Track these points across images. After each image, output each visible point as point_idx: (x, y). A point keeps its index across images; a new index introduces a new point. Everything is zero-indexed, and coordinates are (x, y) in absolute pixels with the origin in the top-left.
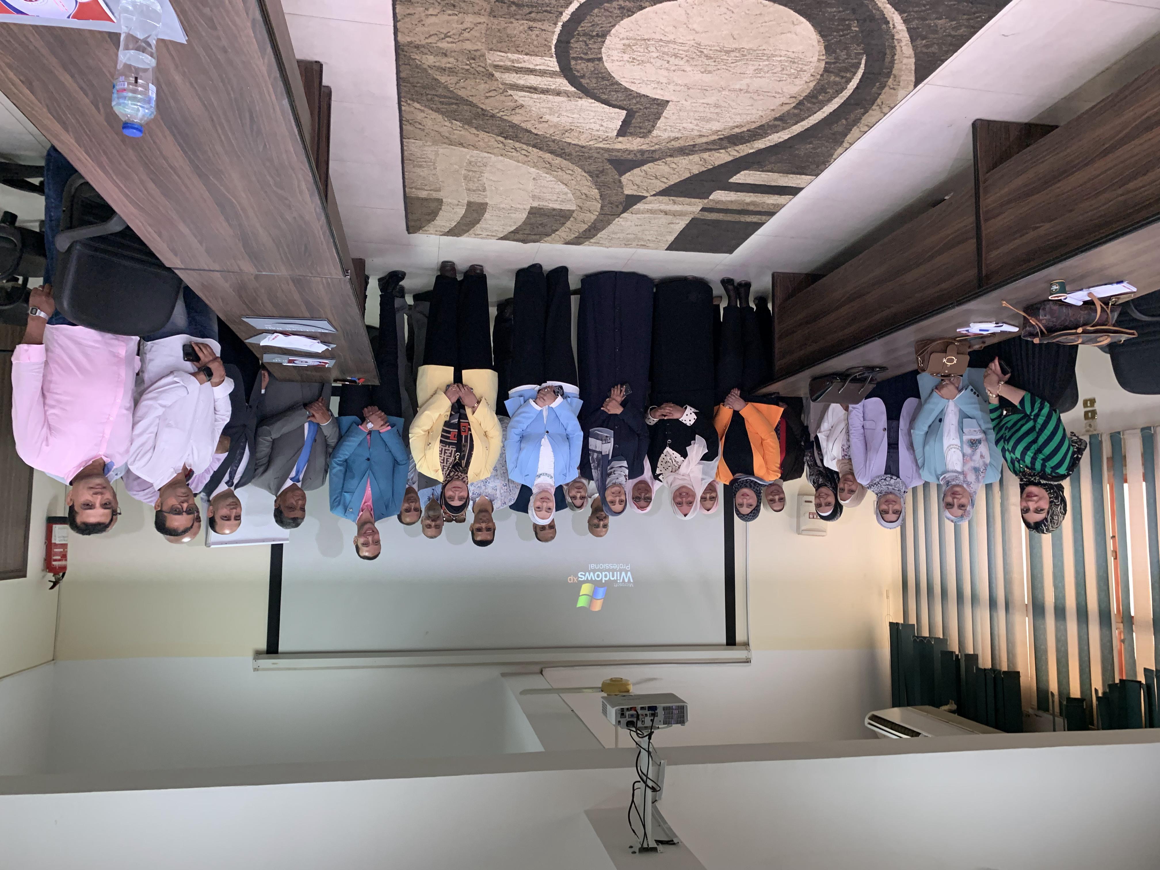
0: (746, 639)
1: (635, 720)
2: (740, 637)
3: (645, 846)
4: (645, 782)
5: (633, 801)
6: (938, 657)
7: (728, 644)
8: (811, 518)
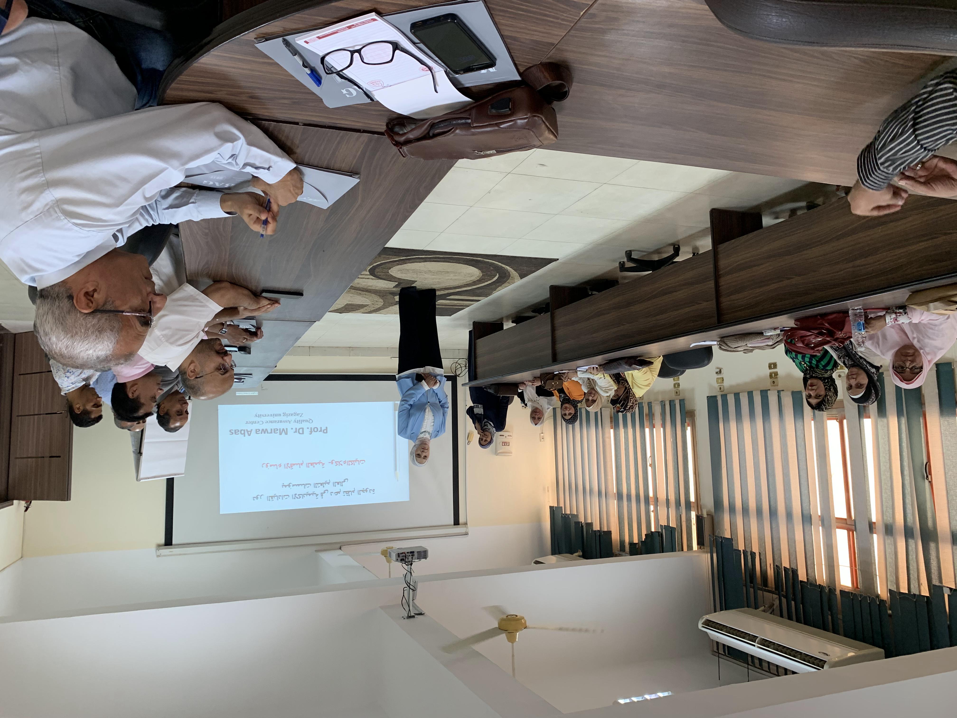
0: (465, 520)
1: (404, 558)
2: (462, 520)
3: (410, 615)
4: (409, 587)
5: (404, 595)
6: (573, 525)
7: (454, 525)
8: (503, 445)
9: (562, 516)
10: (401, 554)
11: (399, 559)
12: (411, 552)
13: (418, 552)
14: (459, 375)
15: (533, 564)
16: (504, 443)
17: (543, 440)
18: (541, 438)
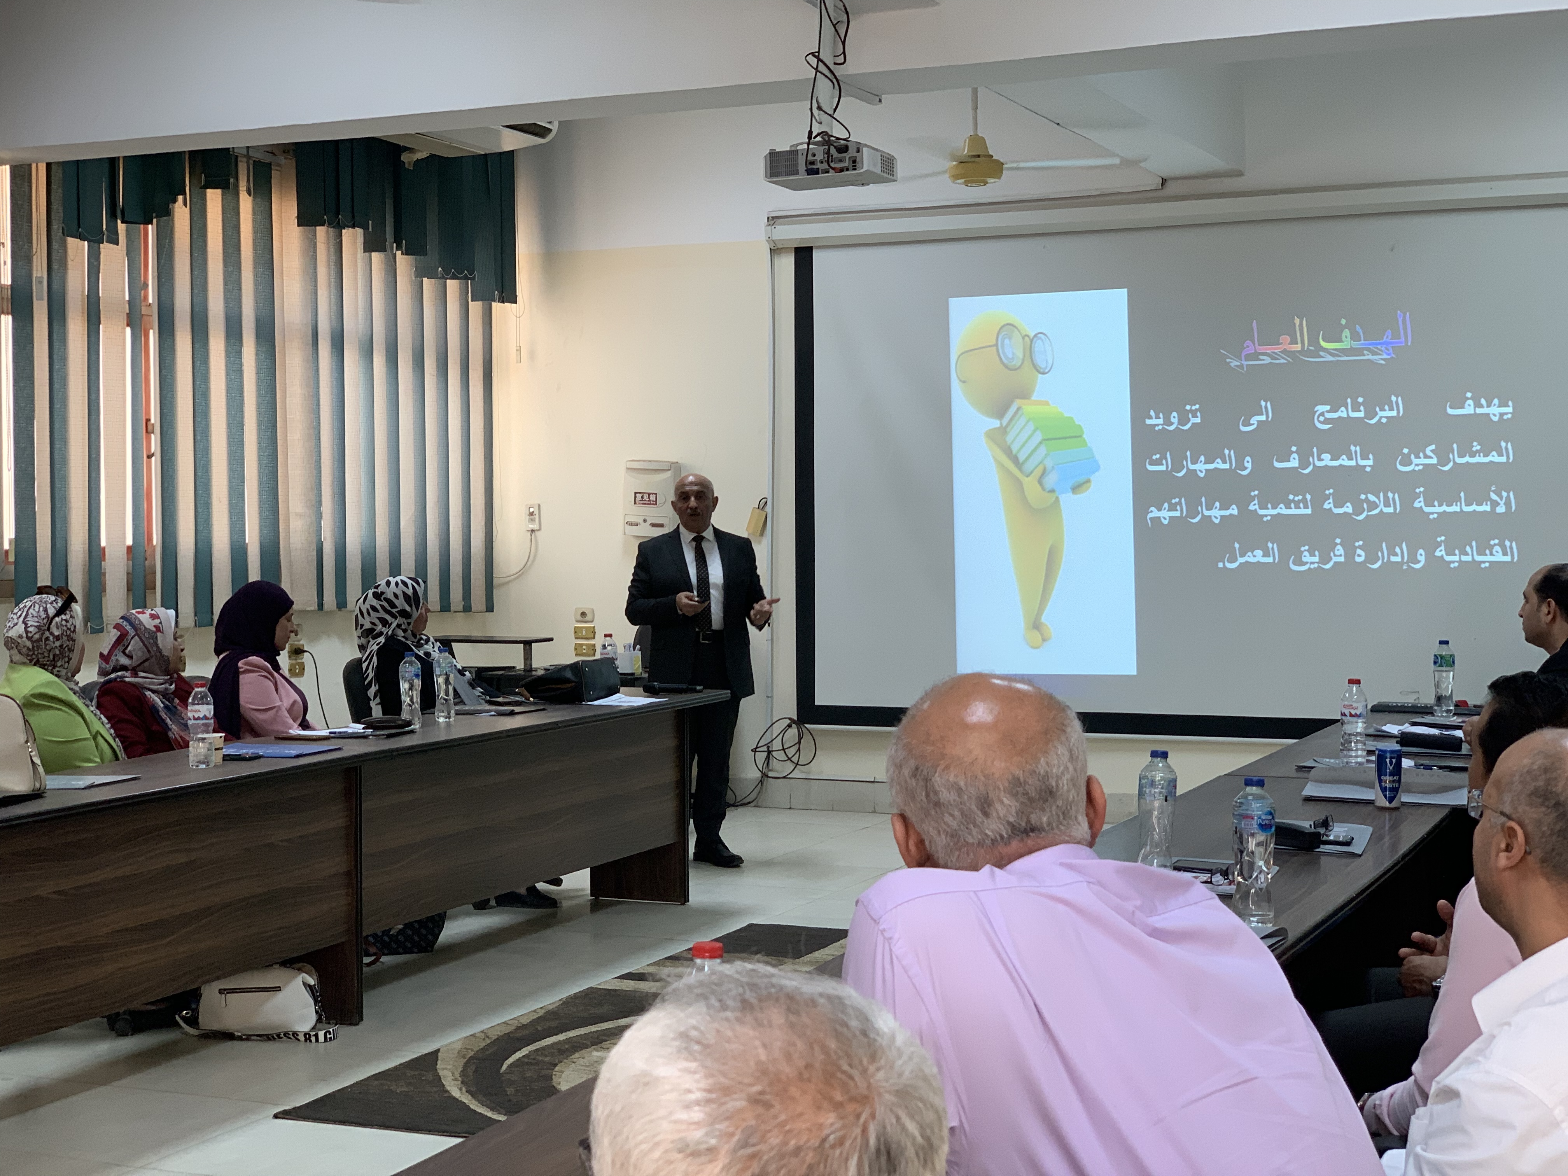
0: (775, 261)
1: (835, 155)
6: (432, 242)
7: (809, 250)
8: (653, 494)
9: (471, 272)
10: (847, 170)
11: (852, 152)
12: (816, 172)
13: (796, 173)
14: (789, 726)
15: (555, 127)
16: (649, 500)
17: (532, 510)
18: (537, 517)
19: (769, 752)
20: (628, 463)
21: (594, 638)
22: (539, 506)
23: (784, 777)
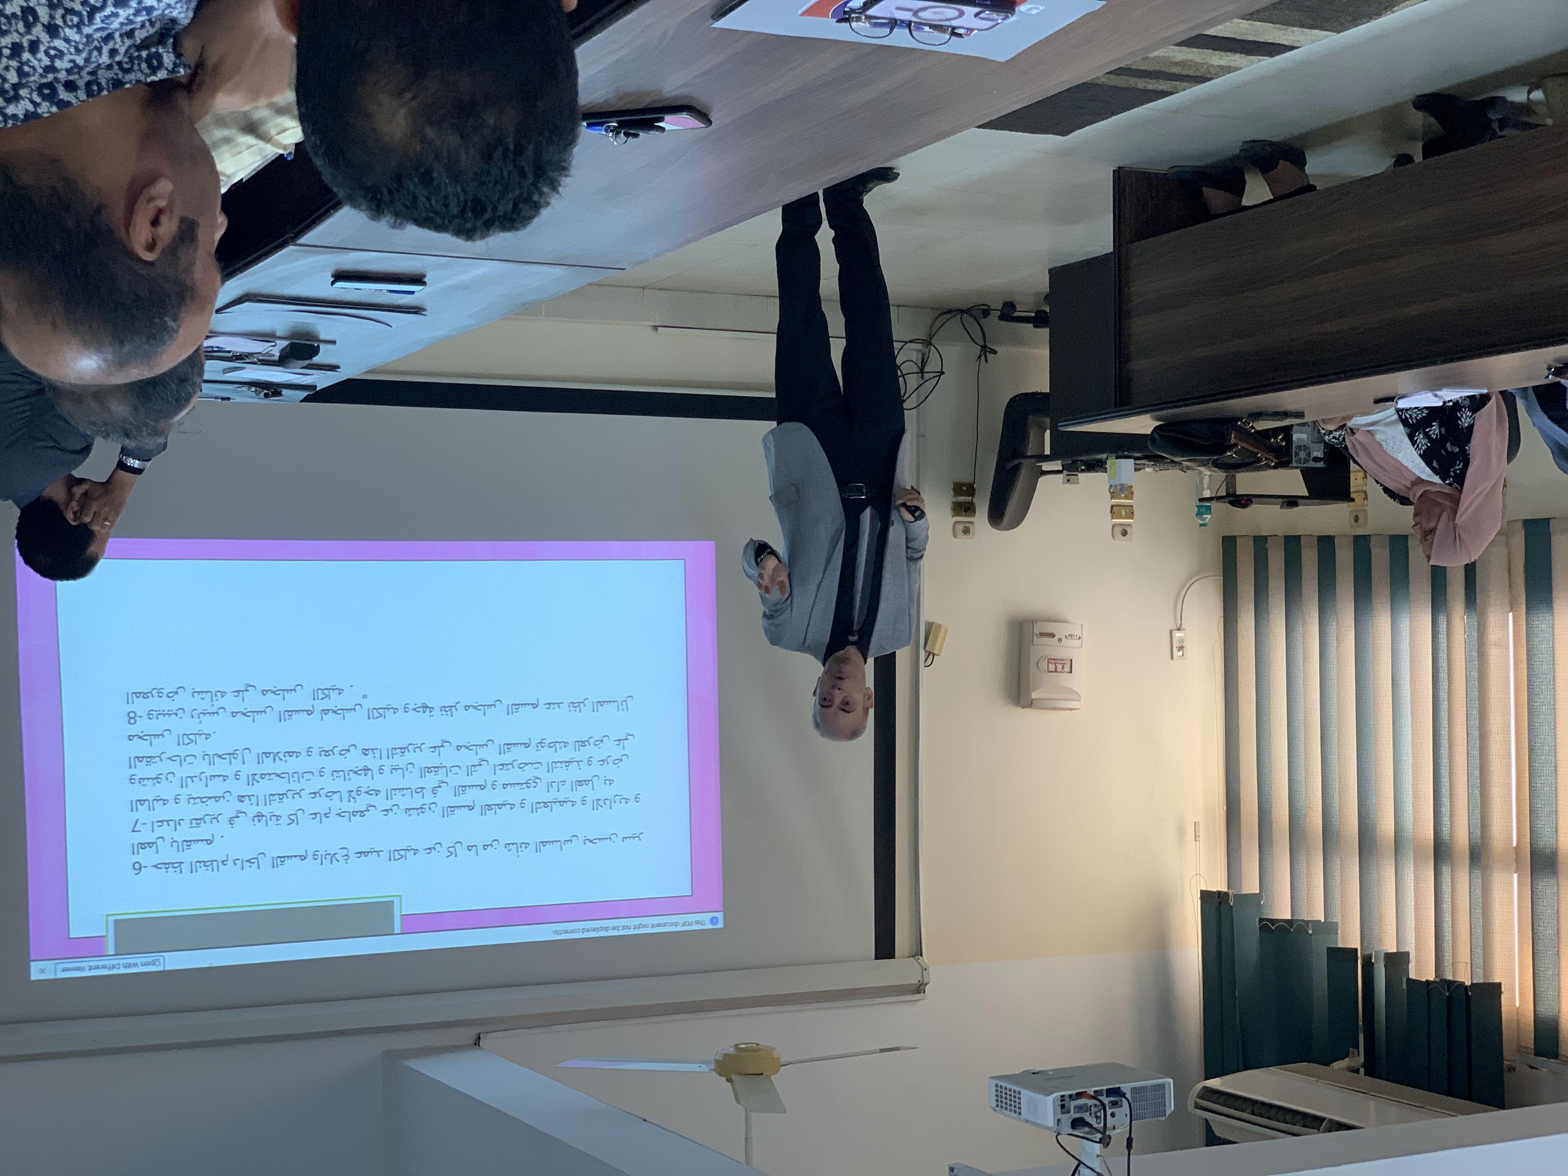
2: (903, 937)
6: (1320, 960)
7: (879, 954)
8: (1051, 672)
9: (1265, 927)
10: (1071, 1096)
11: (1067, 1119)
16: (1055, 664)
17: (1180, 653)
18: (1175, 646)
19: (922, 371)
20: (1078, 707)
21: (1112, 507)
22: (1172, 658)
23: (906, 342)
